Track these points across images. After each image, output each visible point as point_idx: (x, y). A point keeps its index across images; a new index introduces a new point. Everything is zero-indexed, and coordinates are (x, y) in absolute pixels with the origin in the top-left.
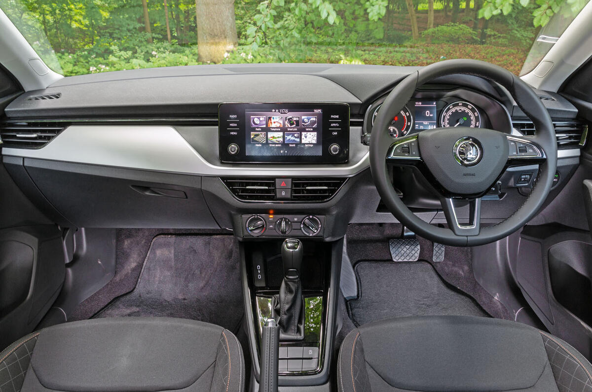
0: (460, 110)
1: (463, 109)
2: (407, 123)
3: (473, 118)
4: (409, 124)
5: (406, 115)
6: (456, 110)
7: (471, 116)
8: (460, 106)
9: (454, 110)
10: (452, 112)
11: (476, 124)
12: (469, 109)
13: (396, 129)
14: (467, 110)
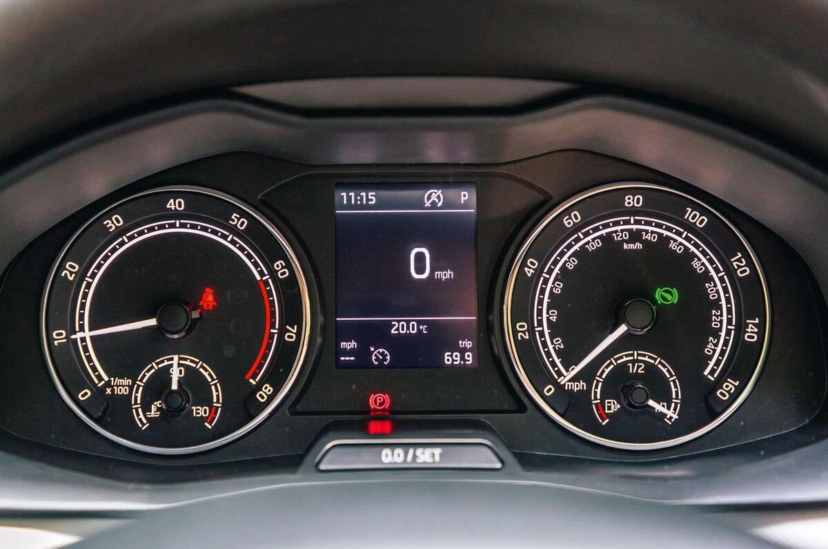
0: (635, 236)
1: (652, 230)
2: (283, 331)
3: (718, 288)
4: (291, 335)
5: (273, 274)
6: (607, 239)
7: (707, 277)
8: (633, 212)
9: (591, 240)
10: (582, 254)
11: (741, 329)
12: (690, 228)
13: (207, 373)
14: (679, 242)
